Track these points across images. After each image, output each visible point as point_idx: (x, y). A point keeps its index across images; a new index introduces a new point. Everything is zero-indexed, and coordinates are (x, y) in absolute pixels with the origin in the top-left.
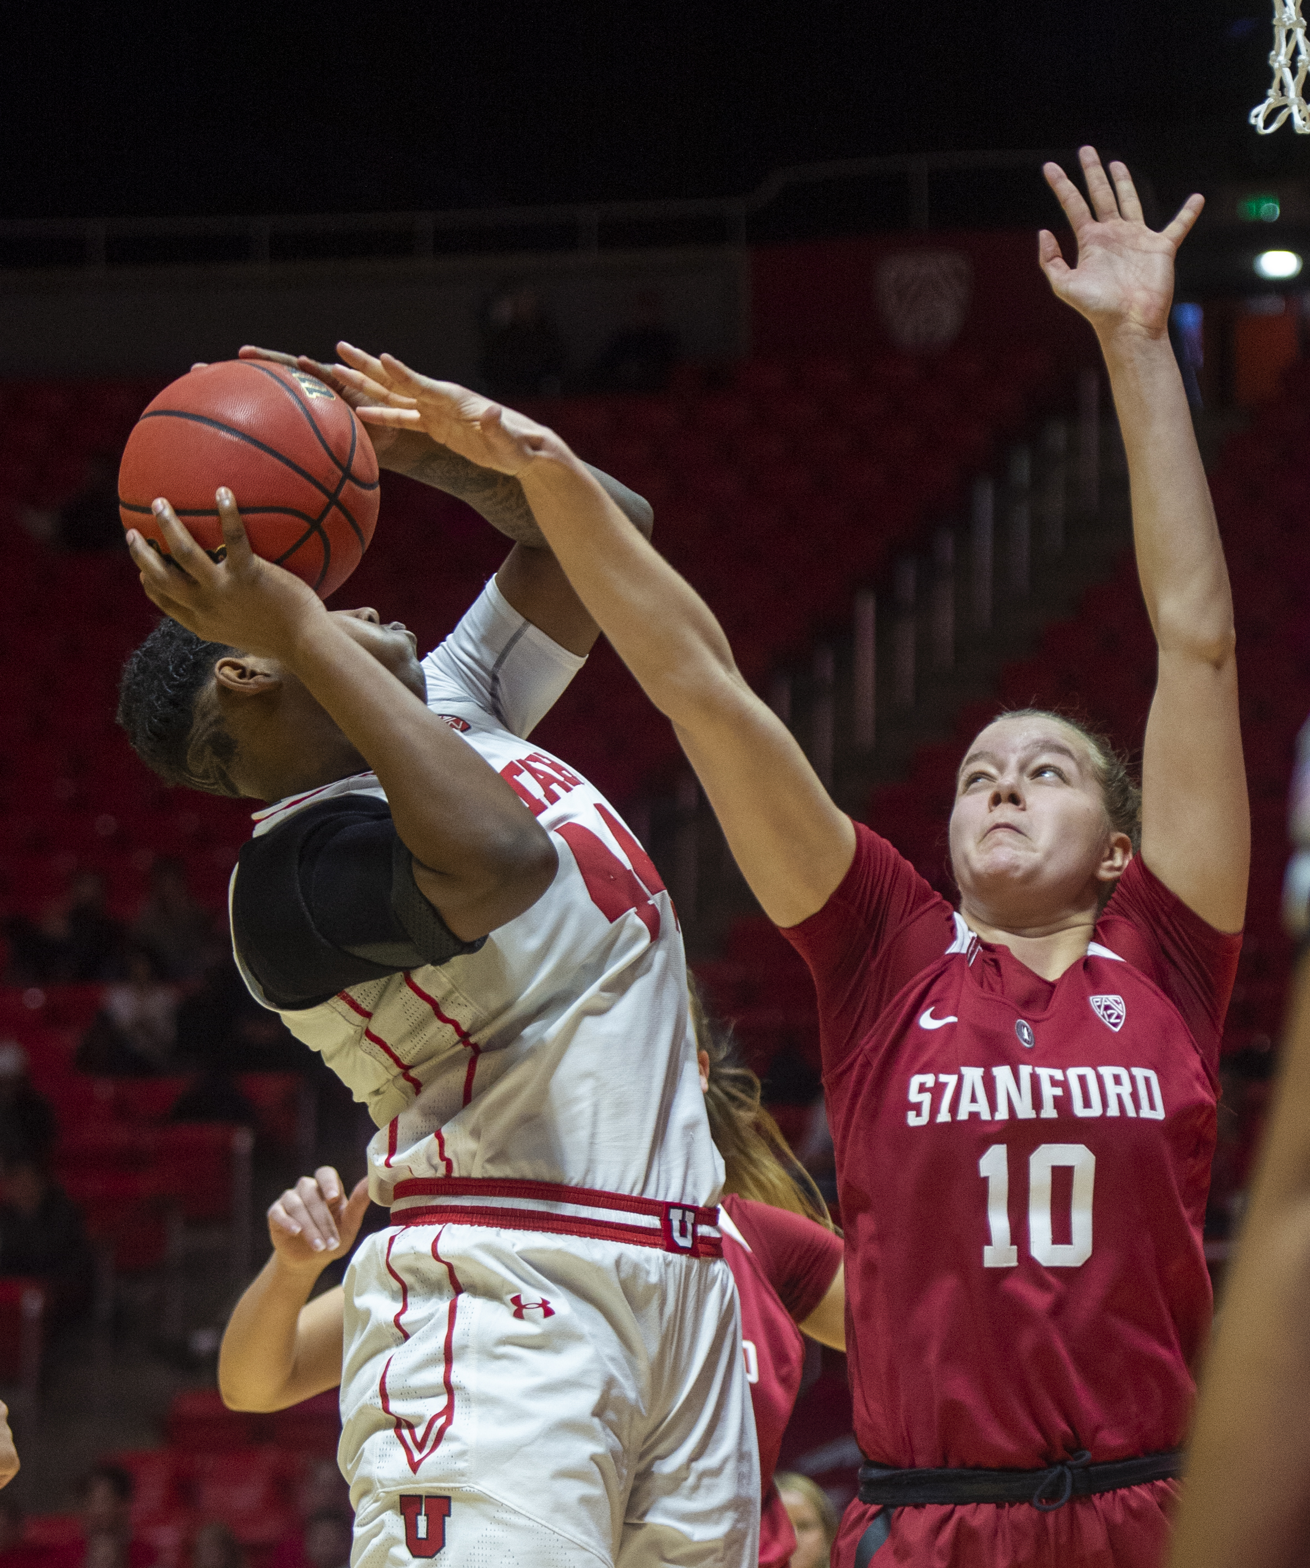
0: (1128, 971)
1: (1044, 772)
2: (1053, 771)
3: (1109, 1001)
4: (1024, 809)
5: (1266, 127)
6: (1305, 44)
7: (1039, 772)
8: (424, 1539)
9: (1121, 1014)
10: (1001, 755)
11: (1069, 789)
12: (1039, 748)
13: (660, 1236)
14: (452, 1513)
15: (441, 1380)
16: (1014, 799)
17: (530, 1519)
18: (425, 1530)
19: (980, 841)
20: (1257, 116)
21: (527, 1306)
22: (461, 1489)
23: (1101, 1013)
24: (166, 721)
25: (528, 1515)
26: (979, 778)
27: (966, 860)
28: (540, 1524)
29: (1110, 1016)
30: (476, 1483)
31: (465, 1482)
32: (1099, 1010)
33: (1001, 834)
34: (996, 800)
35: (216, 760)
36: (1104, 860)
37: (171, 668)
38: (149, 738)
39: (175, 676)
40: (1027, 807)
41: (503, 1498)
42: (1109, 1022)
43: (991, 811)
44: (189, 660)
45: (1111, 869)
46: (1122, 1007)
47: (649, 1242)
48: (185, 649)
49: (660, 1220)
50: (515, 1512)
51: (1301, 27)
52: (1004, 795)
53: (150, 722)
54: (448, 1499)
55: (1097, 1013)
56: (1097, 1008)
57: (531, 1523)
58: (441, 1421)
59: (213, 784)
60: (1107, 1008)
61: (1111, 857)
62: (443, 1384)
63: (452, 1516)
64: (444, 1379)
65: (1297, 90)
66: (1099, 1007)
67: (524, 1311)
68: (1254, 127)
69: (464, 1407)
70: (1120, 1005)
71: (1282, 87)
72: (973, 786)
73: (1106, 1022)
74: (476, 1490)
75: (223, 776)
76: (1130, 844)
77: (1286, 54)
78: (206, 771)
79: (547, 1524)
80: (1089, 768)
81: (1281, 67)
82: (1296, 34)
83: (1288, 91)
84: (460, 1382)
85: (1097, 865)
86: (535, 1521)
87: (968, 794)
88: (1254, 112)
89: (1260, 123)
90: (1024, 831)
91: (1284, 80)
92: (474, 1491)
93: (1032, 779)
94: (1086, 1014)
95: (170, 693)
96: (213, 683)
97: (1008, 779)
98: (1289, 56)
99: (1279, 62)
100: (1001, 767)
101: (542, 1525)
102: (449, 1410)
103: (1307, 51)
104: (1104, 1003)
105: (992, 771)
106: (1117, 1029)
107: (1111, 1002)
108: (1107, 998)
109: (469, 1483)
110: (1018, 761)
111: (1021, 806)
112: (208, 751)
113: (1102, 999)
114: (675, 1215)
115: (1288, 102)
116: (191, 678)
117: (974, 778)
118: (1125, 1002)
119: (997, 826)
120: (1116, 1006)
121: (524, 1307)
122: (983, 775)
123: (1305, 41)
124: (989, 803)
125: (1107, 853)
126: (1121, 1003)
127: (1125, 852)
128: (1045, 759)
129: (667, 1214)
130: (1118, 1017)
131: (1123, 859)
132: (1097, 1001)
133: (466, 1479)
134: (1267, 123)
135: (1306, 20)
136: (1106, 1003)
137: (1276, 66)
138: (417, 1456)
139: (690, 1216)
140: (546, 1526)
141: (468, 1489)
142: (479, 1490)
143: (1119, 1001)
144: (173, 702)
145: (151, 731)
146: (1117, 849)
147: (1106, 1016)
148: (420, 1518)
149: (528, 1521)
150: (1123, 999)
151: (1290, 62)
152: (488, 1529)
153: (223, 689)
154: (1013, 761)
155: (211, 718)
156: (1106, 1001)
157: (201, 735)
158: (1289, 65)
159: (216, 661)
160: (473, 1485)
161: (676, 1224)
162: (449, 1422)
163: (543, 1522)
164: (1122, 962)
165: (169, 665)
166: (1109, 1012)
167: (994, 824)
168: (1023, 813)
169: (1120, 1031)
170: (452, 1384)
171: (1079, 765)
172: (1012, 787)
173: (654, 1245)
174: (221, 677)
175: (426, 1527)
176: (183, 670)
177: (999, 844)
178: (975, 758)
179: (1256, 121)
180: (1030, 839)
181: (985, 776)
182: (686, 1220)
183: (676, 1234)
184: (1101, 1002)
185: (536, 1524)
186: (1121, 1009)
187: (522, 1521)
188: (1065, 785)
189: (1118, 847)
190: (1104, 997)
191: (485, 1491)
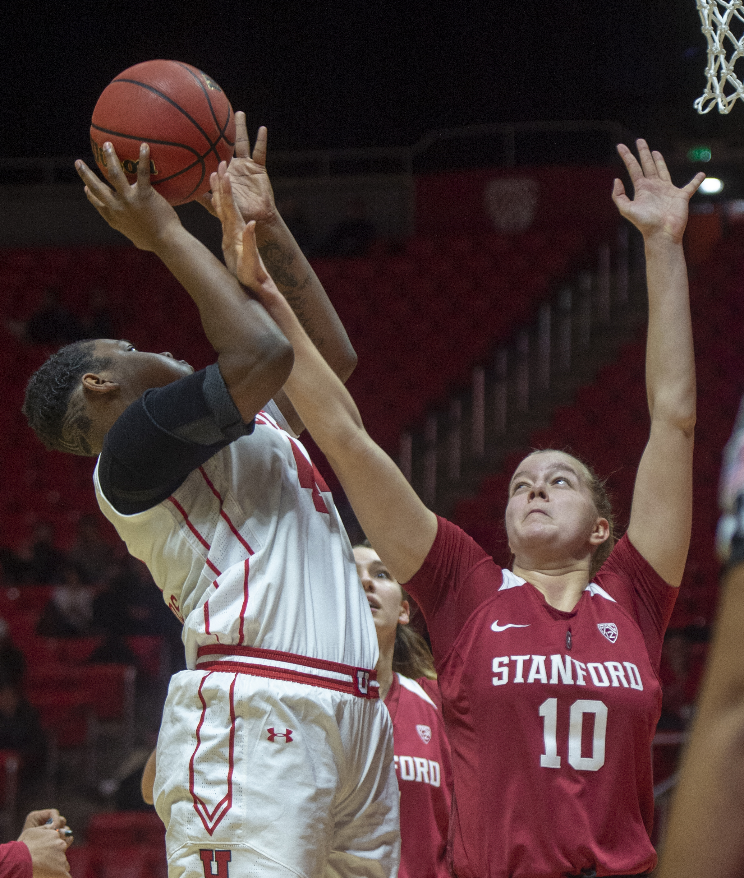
0: (618, 608)
1: (560, 481)
2: (563, 480)
3: (609, 626)
4: (548, 501)
5: (703, 110)
6: (725, 64)
7: (557, 481)
8: (216, 875)
9: (616, 633)
10: (534, 472)
11: (574, 492)
12: (555, 468)
13: (352, 687)
14: (232, 860)
15: (226, 778)
16: (542, 495)
17: (276, 863)
18: (217, 870)
19: (523, 521)
20: (698, 104)
21: (277, 735)
22: (238, 846)
23: (604, 633)
24: (52, 408)
25: (275, 860)
26: (522, 486)
27: (515, 531)
28: (283, 866)
29: (609, 635)
30: (247, 842)
31: (241, 841)
32: (603, 631)
33: (536, 515)
34: (532, 496)
35: (80, 432)
36: (593, 532)
37: (56, 379)
38: (41, 418)
39: (59, 383)
40: (550, 500)
41: (261, 851)
42: (609, 638)
43: (529, 502)
44: (67, 375)
45: (598, 537)
46: (616, 630)
47: (347, 690)
48: (65, 369)
49: (353, 677)
50: (268, 859)
51: (723, 54)
52: (537, 493)
53: (42, 409)
54: (229, 852)
55: (602, 633)
56: (602, 630)
57: (277, 865)
58: (225, 805)
59: (77, 447)
60: (607, 630)
61: (597, 531)
62: (227, 781)
63: (232, 861)
64: (228, 778)
65: (720, 89)
66: (603, 629)
67: (275, 737)
68: (696, 110)
69: (238, 795)
70: (615, 628)
71: (712, 88)
72: (519, 490)
73: (607, 638)
74: (246, 846)
75: (83, 441)
76: (608, 525)
77: (714, 70)
78: (73, 439)
79: (286, 866)
80: (584, 480)
81: (712, 76)
82: (720, 58)
83: (716, 90)
84: (237, 781)
85: (589, 535)
86: (279, 864)
87: (516, 495)
88: (697, 101)
89: (700, 108)
90: (548, 514)
91: (713, 83)
92: (245, 847)
93: (552, 485)
94: (596, 633)
95: (54, 392)
96: (81, 388)
97: (539, 484)
98: (716, 70)
99: (711, 74)
100: (534, 479)
101: (284, 866)
102: (229, 797)
103: (726, 67)
104: (605, 628)
105: (530, 482)
106: (613, 642)
107: (609, 627)
108: (607, 625)
109: (243, 842)
110: (545, 475)
111: (546, 499)
112: (75, 426)
113: (604, 625)
114: (360, 674)
115: (715, 96)
116: (68, 385)
117: (519, 486)
118: (617, 626)
119: (533, 511)
120: (612, 629)
121: (276, 735)
122: (524, 484)
123: (725, 62)
124: (528, 498)
125: (595, 529)
126: (615, 627)
127: (605, 528)
128: (559, 474)
129: (356, 673)
130: (614, 635)
131: (604, 532)
132: (601, 626)
133: (241, 840)
134: (704, 108)
135: (726, 50)
136: (606, 628)
137: (709, 76)
138: (210, 825)
139: (367, 675)
140: (286, 867)
141: (242, 845)
142: (248, 846)
143: (614, 626)
144: (57, 398)
145: (42, 414)
146: (600, 526)
147: (607, 635)
148: (212, 862)
149: (276, 864)
150: (616, 625)
151: (717, 74)
152: (253, 869)
153: (87, 391)
154: (541, 474)
155: (78, 407)
156: (606, 627)
157: (72, 417)
158: (716, 75)
159: (82, 376)
160: (245, 843)
161: (360, 680)
162: (229, 806)
163: (284, 865)
164: (615, 603)
165: (55, 378)
166: (609, 632)
167: (531, 510)
168: (547, 504)
169: (615, 643)
170: (232, 780)
171: (579, 478)
172: (541, 488)
173: (349, 692)
174: (87, 384)
175: (217, 868)
176: (64, 380)
177: (534, 521)
178: (519, 475)
179: (698, 107)
180: (552, 518)
181: (525, 484)
182: (365, 678)
183: (360, 686)
184: (604, 627)
185: (280, 866)
186: (615, 631)
187: (272, 864)
188: (570, 489)
189: (602, 526)
190: (605, 624)
191: (251, 846)
